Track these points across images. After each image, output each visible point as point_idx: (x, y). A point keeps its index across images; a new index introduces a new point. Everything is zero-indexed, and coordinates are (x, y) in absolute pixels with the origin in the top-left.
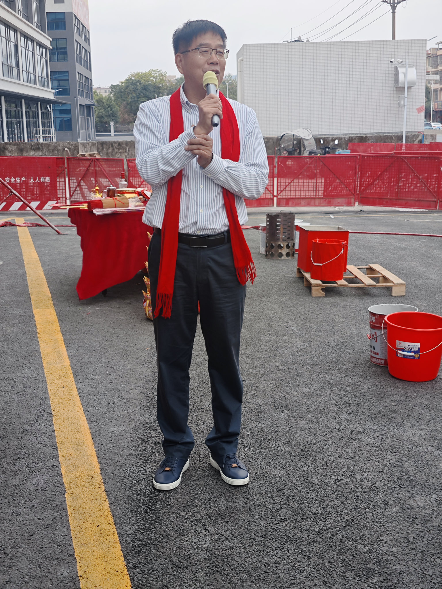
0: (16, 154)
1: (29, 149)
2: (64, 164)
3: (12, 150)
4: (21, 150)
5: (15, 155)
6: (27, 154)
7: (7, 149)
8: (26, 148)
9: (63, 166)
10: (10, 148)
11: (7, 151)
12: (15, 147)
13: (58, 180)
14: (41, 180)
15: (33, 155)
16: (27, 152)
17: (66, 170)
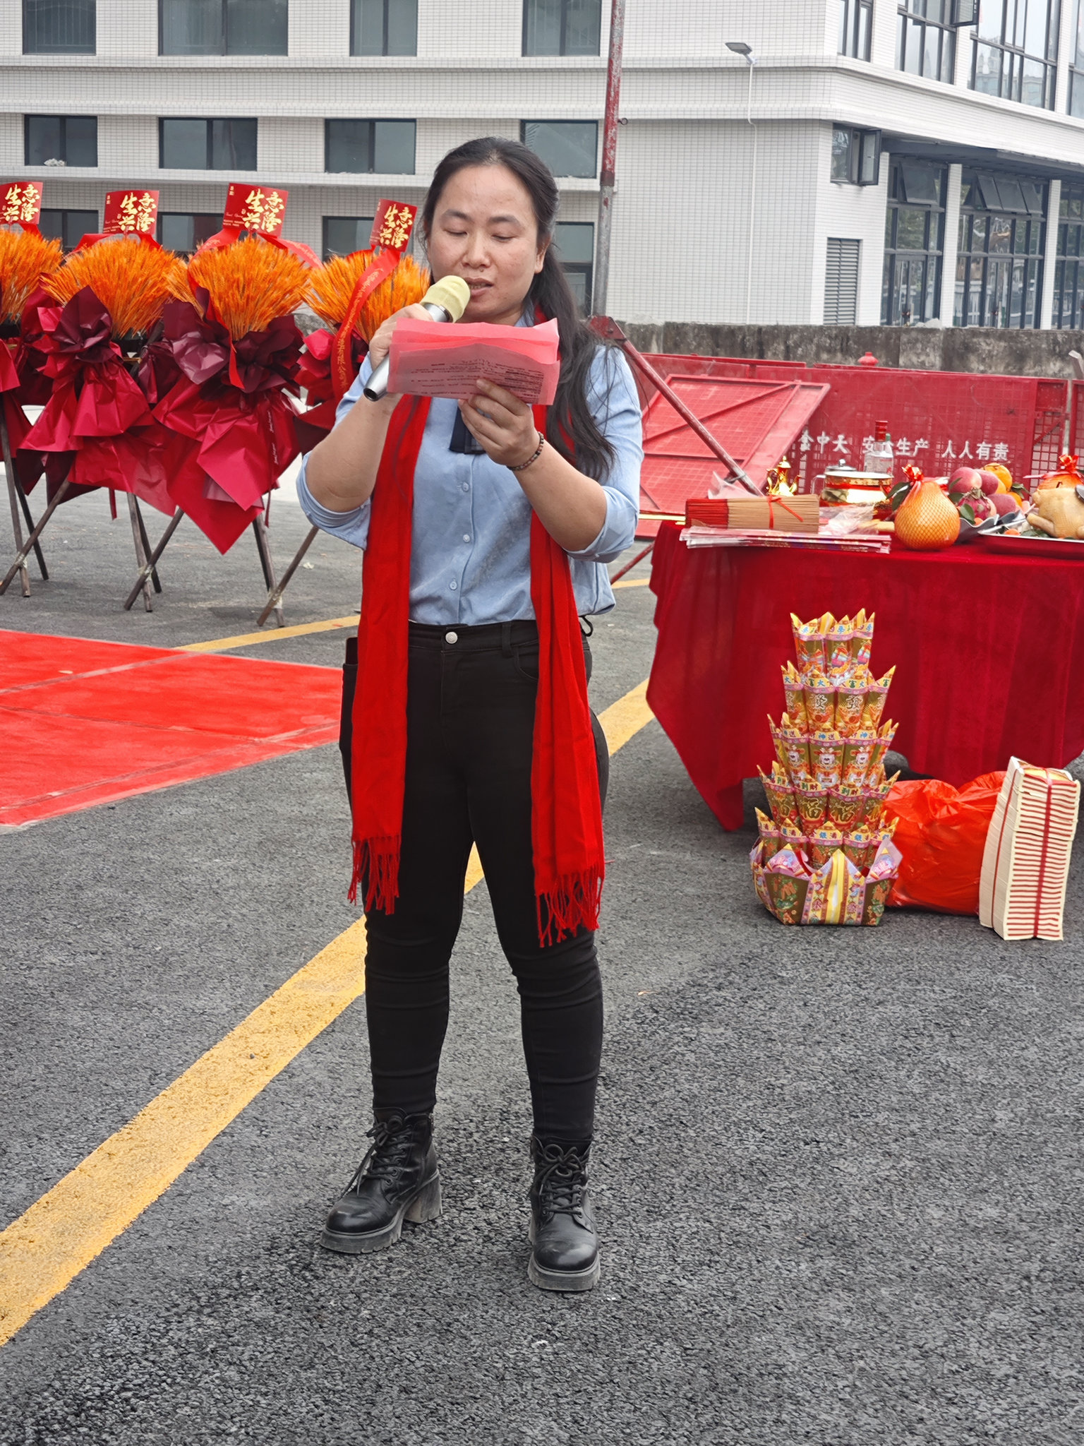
0: (1001, 369)
1: (1045, 354)
2: (1063, 403)
3: (990, 355)
4: (1019, 357)
5: (998, 371)
6: (1037, 369)
7: (977, 350)
8: (1038, 348)
9: (1060, 410)
10: (984, 345)
11: (973, 358)
12: (1003, 344)
13: (1036, 456)
14: (979, 451)
15: (1055, 374)
16: (1038, 362)
17: (1067, 424)
